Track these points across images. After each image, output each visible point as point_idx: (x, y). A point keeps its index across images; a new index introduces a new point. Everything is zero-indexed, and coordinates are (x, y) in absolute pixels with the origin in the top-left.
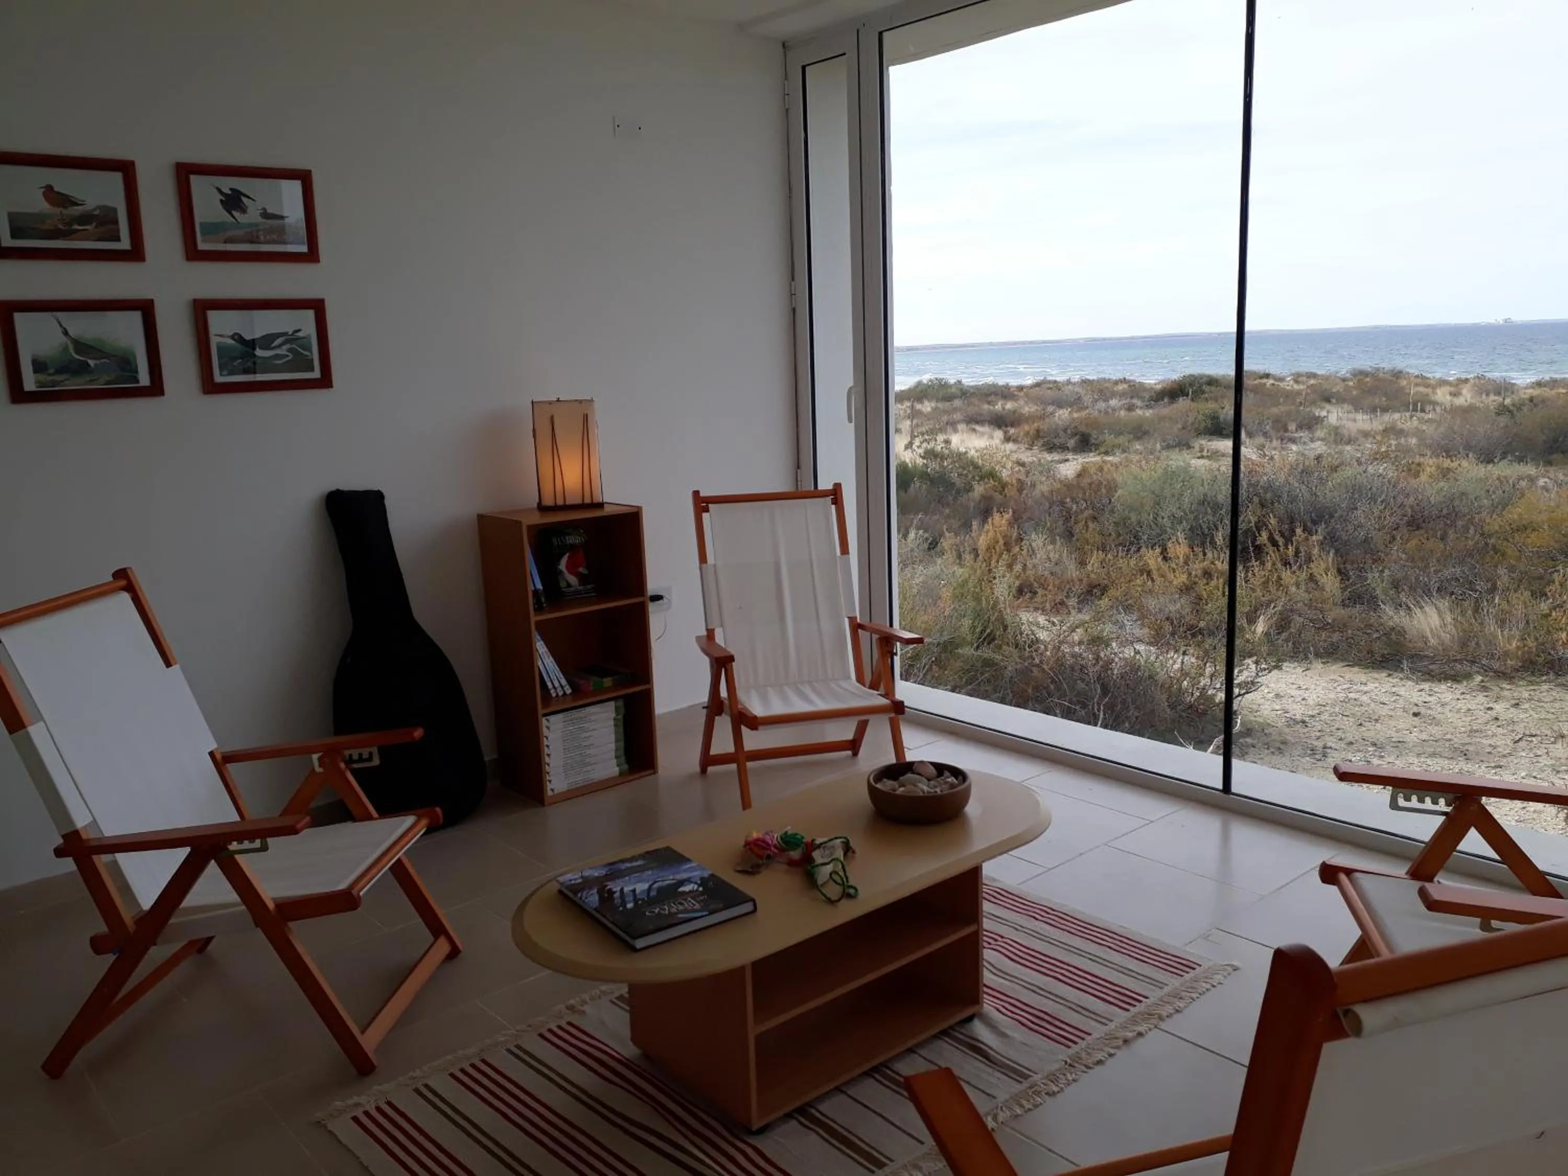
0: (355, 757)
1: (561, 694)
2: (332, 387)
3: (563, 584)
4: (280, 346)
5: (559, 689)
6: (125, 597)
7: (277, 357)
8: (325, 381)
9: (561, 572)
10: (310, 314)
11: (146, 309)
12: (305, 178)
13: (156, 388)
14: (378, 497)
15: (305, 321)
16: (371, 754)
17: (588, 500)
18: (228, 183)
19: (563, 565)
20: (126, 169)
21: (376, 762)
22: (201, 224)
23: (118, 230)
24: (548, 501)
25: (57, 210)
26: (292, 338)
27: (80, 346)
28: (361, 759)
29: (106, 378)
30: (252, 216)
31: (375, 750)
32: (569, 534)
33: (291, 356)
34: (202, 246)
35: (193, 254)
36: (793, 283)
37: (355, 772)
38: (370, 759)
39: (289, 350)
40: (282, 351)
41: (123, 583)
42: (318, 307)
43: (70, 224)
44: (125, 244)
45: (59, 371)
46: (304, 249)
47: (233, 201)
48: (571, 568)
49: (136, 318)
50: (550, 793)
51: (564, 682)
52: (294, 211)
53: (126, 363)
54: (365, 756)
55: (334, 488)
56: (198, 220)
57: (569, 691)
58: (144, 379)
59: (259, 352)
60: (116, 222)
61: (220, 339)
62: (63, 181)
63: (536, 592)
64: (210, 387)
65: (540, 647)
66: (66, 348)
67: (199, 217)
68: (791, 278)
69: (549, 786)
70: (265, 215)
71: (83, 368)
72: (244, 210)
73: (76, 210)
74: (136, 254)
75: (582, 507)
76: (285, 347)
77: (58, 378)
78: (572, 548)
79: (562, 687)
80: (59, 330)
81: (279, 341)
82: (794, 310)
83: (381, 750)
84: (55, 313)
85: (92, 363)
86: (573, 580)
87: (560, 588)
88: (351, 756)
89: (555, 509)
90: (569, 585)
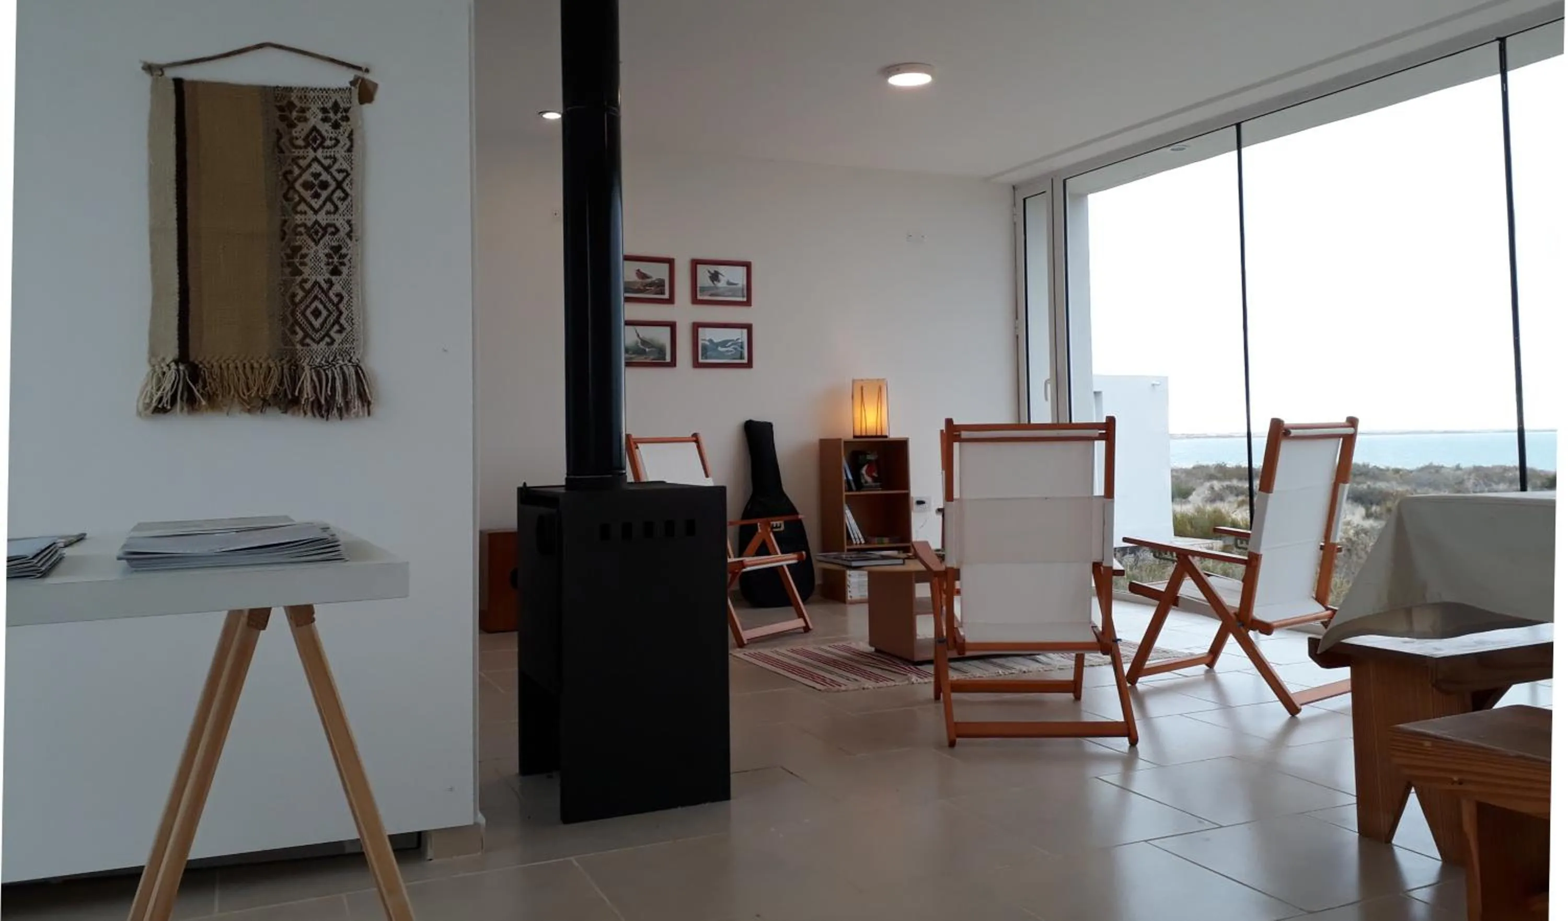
0: (775, 526)
1: (858, 542)
2: (752, 367)
3: (863, 481)
4: (729, 346)
5: (858, 540)
6: (694, 445)
7: (727, 351)
8: (749, 365)
9: (863, 475)
10: (745, 331)
11: (672, 326)
12: (747, 265)
13: (673, 364)
14: (769, 426)
15: (742, 335)
16: (780, 524)
17: (879, 434)
18: (713, 268)
19: (864, 471)
20: (670, 262)
21: (782, 528)
22: (700, 287)
23: (664, 290)
24: (858, 433)
25: (640, 280)
26: (735, 343)
27: (644, 342)
28: (777, 527)
29: (652, 357)
30: (722, 284)
31: (782, 522)
32: (868, 454)
33: (734, 351)
34: (699, 297)
35: (695, 301)
36: (1017, 322)
37: (775, 534)
38: (780, 527)
39: (734, 348)
40: (730, 349)
41: (694, 439)
42: (749, 327)
43: (645, 286)
44: (666, 296)
45: (634, 353)
46: (745, 299)
47: (715, 277)
48: (869, 472)
49: (667, 330)
50: (849, 598)
51: (860, 536)
52: (741, 281)
53: (661, 351)
54: (778, 525)
55: (748, 419)
56: (699, 285)
57: (863, 542)
58: (668, 359)
59: (720, 349)
60: (664, 286)
61: (703, 342)
62: (645, 267)
63: (848, 481)
64: (697, 365)
65: (848, 514)
66: (637, 343)
67: (700, 284)
68: (1015, 317)
69: (849, 594)
70: (729, 283)
71: (643, 352)
72: (719, 281)
73: (649, 280)
74: (671, 301)
75: (876, 437)
76: (733, 347)
77: (633, 356)
78: (869, 462)
79: (860, 539)
80: (636, 334)
81: (730, 344)
82: (1017, 337)
83: (785, 523)
84: (635, 327)
85: (647, 350)
86: (869, 479)
87: (862, 483)
88: (773, 525)
89: (861, 437)
90: (866, 482)
